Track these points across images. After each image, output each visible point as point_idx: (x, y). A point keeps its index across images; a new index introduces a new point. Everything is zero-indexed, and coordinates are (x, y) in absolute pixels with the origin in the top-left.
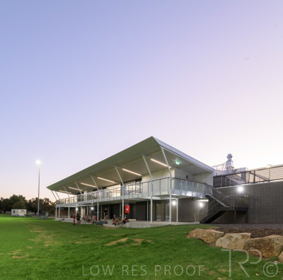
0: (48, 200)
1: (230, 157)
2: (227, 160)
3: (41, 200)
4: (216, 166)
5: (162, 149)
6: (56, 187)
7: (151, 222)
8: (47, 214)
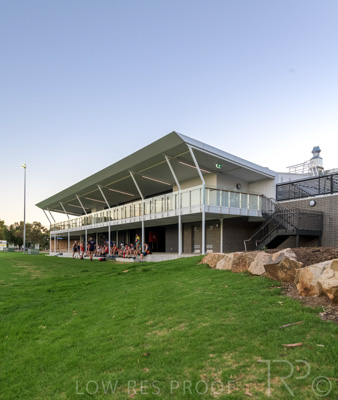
0: (39, 224)
1: (317, 151)
2: (312, 156)
3: (28, 226)
4: (295, 167)
5: (190, 147)
6: (50, 205)
7: (179, 255)
8: (37, 247)
